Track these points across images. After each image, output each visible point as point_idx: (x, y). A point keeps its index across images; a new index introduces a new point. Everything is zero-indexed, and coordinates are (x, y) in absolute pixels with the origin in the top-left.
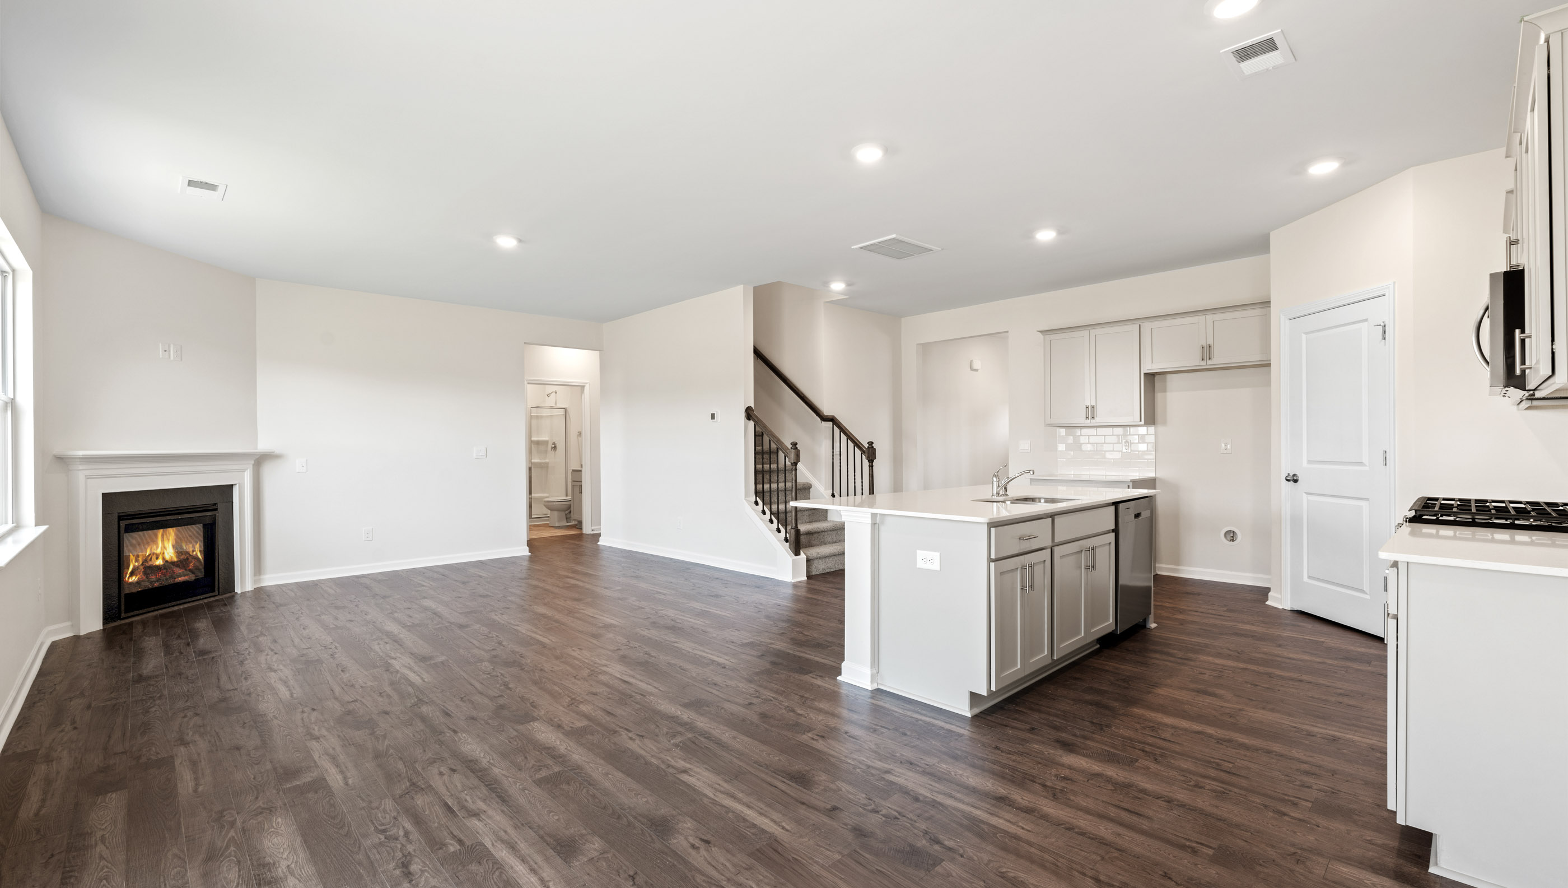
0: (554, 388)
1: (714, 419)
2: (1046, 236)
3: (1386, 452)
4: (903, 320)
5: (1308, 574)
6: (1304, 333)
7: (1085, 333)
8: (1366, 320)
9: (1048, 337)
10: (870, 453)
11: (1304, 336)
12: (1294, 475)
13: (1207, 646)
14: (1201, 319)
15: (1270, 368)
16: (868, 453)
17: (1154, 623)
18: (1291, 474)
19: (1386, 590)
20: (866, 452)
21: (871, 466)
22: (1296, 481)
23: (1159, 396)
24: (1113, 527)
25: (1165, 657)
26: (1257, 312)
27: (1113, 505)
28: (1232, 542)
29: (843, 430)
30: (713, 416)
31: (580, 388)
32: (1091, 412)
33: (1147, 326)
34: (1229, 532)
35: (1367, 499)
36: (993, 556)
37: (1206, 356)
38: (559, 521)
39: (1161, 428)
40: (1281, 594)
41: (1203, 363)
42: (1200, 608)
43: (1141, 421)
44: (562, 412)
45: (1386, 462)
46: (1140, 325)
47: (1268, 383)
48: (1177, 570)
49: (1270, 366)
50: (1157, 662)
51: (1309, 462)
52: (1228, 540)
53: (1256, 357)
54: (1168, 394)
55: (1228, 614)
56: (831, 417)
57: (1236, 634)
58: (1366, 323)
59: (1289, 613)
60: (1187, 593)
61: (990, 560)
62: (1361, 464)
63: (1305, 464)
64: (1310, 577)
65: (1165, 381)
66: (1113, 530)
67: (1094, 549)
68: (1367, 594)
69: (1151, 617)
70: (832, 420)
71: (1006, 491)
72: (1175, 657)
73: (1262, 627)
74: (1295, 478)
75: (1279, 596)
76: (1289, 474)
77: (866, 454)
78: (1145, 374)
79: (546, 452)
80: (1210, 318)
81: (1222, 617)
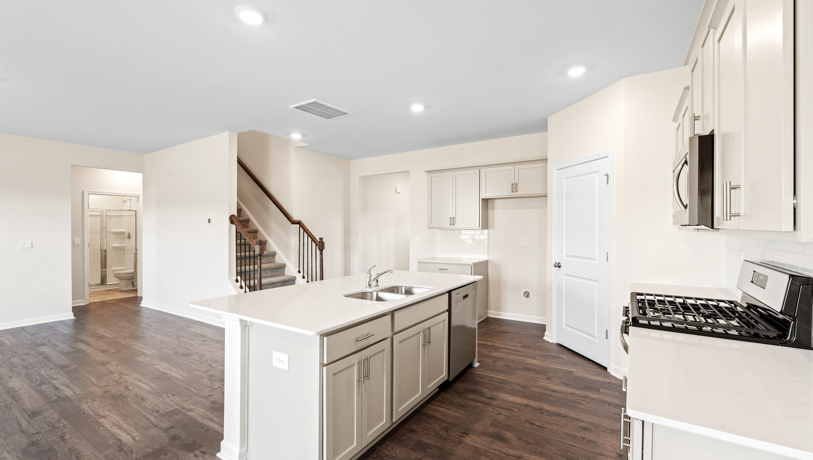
0: (129, 198)
1: (210, 223)
2: (417, 108)
3: (608, 253)
4: (351, 161)
5: (565, 323)
6: (565, 178)
7: (450, 173)
8: (598, 172)
9: (431, 175)
10: (321, 245)
11: (565, 180)
12: (559, 263)
13: (506, 382)
14: (511, 167)
15: (547, 198)
16: (319, 245)
17: (478, 362)
18: (557, 263)
19: (607, 338)
20: (318, 244)
21: (321, 254)
22: (559, 267)
23: (490, 212)
24: (447, 308)
25: (478, 398)
26: (541, 165)
27: (448, 293)
28: (527, 298)
29: (306, 230)
30: (209, 221)
31: (136, 198)
32: (453, 221)
33: (483, 170)
34: (526, 292)
35: (597, 281)
36: (325, 362)
37: (514, 190)
38: (127, 286)
39: (491, 231)
40: (551, 333)
41: (513, 194)
42: (507, 345)
43: (479, 227)
44: (134, 213)
45: (608, 259)
46: (480, 170)
47: (546, 207)
48: (499, 315)
49: (547, 197)
50: (472, 403)
51: (567, 256)
52: (525, 297)
53: (540, 192)
54: (495, 211)
55: (522, 350)
56: (298, 222)
57: (526, 369)
58: (598, 173)
59: (555, 347)
60: (503, 332)
61: (322, 365)
62: (594, 259)
63: (564, 257)
64: (566, 325)
65: (493, 203)
66: (447, 310)
67: (429, 329)
68: (596, 338)
69: (476, 359)
70: (299, 223)
71: (378, 282)
72: (484, 396)
73: (540, 360)
74: (559, 265)
75: (550, 335)
76: (556, 262)
77: (318, 246)
78: (482, 199)
79: (124, 239)
80: (517, 167)
81: (518, 353)
